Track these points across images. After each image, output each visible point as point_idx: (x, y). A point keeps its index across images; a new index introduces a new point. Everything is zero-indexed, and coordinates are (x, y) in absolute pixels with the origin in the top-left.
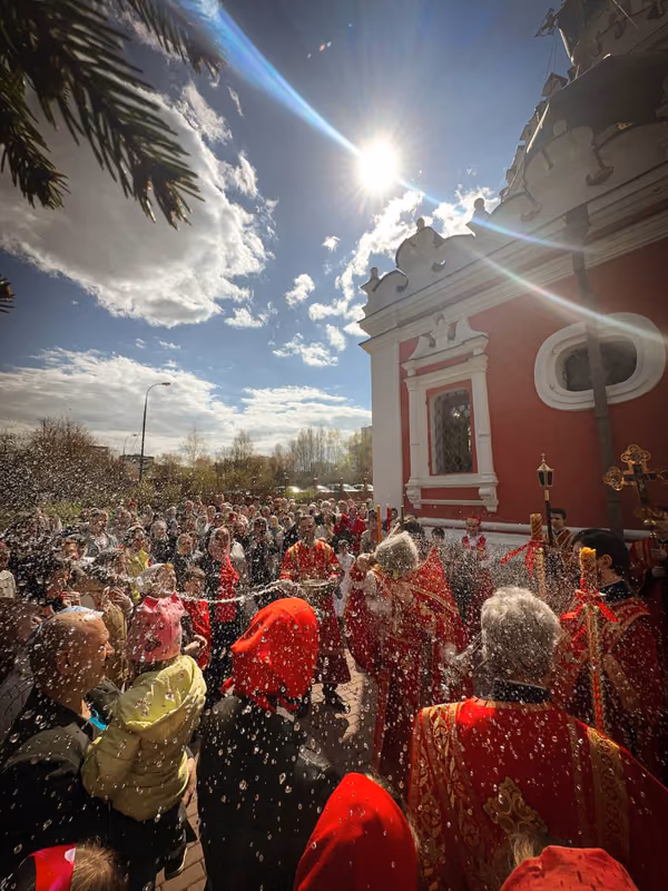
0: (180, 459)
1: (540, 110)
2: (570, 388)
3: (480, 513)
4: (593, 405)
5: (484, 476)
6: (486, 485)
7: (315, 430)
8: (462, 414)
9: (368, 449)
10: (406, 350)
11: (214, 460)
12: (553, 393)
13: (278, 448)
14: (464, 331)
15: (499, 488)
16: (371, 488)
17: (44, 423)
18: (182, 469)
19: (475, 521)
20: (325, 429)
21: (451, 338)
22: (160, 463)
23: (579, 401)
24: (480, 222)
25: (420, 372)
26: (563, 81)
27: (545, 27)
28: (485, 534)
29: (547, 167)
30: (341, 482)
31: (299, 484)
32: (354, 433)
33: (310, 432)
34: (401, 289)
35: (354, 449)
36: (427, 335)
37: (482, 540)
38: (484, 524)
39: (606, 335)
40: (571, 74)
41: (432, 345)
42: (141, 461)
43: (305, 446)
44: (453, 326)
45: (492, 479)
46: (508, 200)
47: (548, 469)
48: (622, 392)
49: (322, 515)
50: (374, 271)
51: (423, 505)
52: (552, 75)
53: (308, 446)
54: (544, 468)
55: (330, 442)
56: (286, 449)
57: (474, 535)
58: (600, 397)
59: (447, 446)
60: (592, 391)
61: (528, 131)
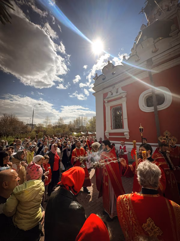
0: (43, 125)
1: (140, 33)
2: (148, 106)
3: (125, 139)
4: (153, 111)
5: (126, 130)
6: (126, 132)
7: (81, 117)
8: (120, 113)
9: (95, 122)
10: (105, 95)
11: (53, 125)
12: (143, 107)
13: (70, 122)
14: (120, 91)
15: (129, 133)
16: (95, 133)
17: (4, 115)
18: (44, 128)
19: (123, 142)
20: (83, 117)
21: (117, 92)
22: (38, 126)
23: (150, 110)
24: (124, 62)
25: (108, 102)
26: (146, 26)
27: (141, 12)
28: (126, 145)
29: (142, 48)
30: (88, 131)
31: (76, 132)
32: (91, 118)
33: (79, 118)
34: (103, 79)
35: (91, 122)
36: (110, 92)
37: (125, 147)
38: (125, 142)
39: (157, 92)
40: (148, 24)
41: (112, 94)
42: (32, 126)
43: (78, 122)
44: (118, 89)
45: (128, 130)
46: (131, 56)
47: (142, 128)
48: (161, 107)
49: (82, 140)
50: (96, 74)
51: (109, 137)
52: (143, 24)
53: (78, 121)
54: (141, 127)
55: (85, 120)
56: (73, 122)
57: (123, 145)
58: (156, 109)
59: (116, 121)
60: (153, 107)
61: (137, 39)
